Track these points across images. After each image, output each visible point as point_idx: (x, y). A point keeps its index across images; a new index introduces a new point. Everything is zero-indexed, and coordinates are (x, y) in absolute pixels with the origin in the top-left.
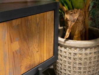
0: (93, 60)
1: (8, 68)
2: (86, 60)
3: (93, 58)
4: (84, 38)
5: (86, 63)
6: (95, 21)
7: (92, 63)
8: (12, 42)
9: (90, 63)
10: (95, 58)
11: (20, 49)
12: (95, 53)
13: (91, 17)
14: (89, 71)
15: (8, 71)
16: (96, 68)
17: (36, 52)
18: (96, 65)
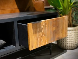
0: (73, 36)
1: (51, 37)
2: (70, 36)
3: (73, 35)
4: (69, 26)
5: (70, 37)
6: (76, 21)
7: (73, 37)
8: (53, 27)
9: (72, 37)
10: (74, 35)
11: (55, 30)
12: (74, 33)
13: (75, 19)
14: (72, 41)
15: (51, 38)
16: (75, 40)
17: (60, 33)
18: (75, 39)
